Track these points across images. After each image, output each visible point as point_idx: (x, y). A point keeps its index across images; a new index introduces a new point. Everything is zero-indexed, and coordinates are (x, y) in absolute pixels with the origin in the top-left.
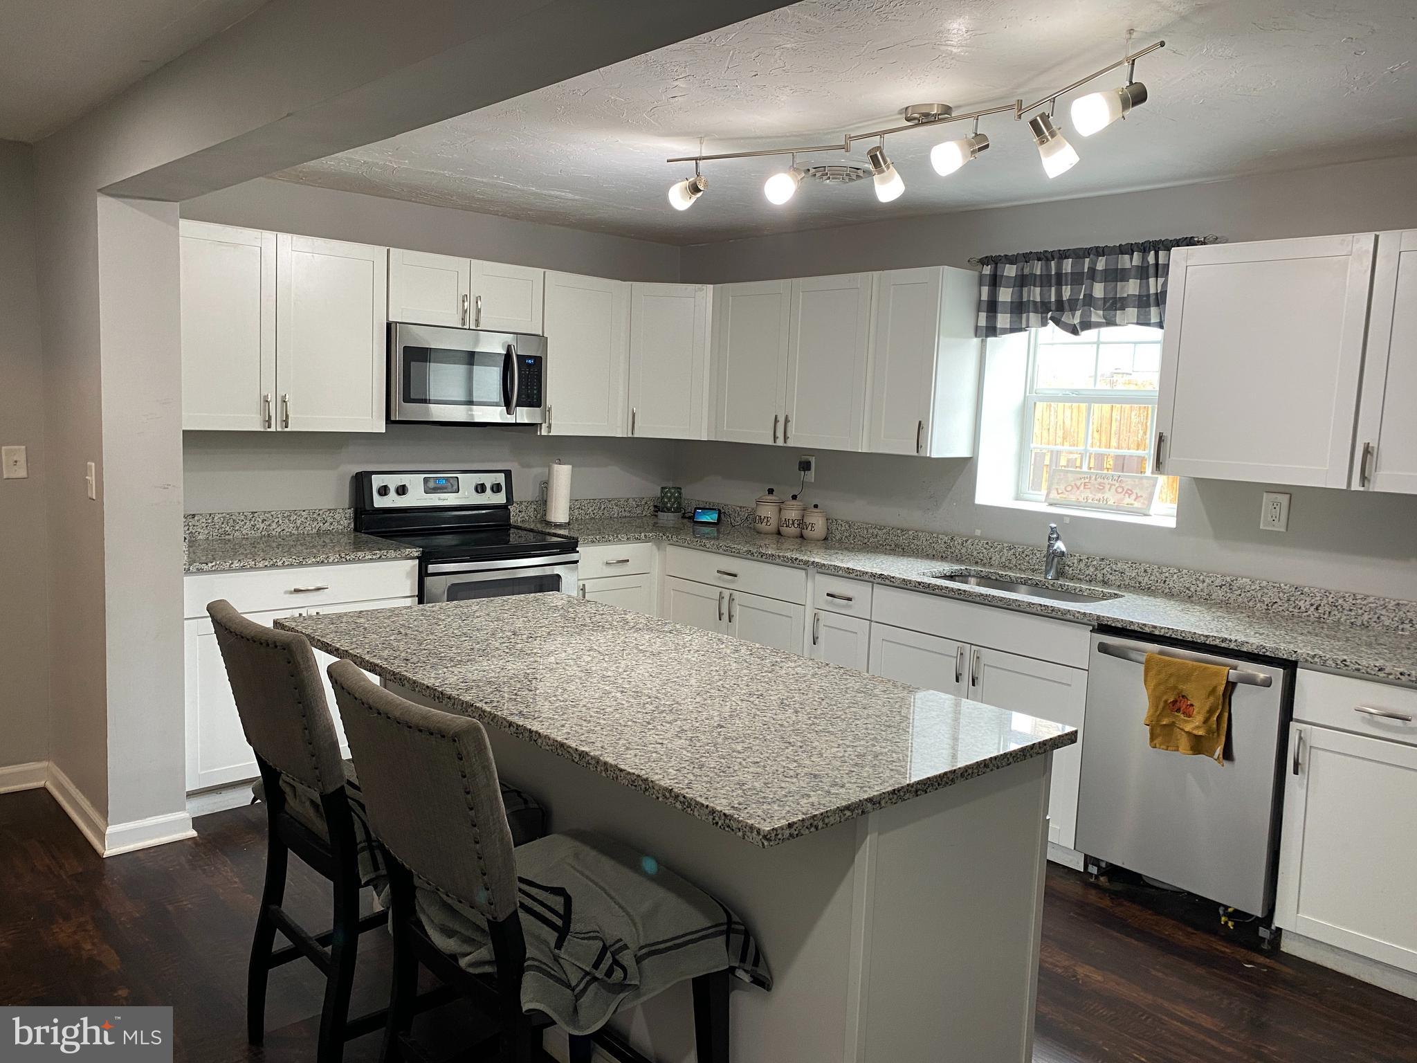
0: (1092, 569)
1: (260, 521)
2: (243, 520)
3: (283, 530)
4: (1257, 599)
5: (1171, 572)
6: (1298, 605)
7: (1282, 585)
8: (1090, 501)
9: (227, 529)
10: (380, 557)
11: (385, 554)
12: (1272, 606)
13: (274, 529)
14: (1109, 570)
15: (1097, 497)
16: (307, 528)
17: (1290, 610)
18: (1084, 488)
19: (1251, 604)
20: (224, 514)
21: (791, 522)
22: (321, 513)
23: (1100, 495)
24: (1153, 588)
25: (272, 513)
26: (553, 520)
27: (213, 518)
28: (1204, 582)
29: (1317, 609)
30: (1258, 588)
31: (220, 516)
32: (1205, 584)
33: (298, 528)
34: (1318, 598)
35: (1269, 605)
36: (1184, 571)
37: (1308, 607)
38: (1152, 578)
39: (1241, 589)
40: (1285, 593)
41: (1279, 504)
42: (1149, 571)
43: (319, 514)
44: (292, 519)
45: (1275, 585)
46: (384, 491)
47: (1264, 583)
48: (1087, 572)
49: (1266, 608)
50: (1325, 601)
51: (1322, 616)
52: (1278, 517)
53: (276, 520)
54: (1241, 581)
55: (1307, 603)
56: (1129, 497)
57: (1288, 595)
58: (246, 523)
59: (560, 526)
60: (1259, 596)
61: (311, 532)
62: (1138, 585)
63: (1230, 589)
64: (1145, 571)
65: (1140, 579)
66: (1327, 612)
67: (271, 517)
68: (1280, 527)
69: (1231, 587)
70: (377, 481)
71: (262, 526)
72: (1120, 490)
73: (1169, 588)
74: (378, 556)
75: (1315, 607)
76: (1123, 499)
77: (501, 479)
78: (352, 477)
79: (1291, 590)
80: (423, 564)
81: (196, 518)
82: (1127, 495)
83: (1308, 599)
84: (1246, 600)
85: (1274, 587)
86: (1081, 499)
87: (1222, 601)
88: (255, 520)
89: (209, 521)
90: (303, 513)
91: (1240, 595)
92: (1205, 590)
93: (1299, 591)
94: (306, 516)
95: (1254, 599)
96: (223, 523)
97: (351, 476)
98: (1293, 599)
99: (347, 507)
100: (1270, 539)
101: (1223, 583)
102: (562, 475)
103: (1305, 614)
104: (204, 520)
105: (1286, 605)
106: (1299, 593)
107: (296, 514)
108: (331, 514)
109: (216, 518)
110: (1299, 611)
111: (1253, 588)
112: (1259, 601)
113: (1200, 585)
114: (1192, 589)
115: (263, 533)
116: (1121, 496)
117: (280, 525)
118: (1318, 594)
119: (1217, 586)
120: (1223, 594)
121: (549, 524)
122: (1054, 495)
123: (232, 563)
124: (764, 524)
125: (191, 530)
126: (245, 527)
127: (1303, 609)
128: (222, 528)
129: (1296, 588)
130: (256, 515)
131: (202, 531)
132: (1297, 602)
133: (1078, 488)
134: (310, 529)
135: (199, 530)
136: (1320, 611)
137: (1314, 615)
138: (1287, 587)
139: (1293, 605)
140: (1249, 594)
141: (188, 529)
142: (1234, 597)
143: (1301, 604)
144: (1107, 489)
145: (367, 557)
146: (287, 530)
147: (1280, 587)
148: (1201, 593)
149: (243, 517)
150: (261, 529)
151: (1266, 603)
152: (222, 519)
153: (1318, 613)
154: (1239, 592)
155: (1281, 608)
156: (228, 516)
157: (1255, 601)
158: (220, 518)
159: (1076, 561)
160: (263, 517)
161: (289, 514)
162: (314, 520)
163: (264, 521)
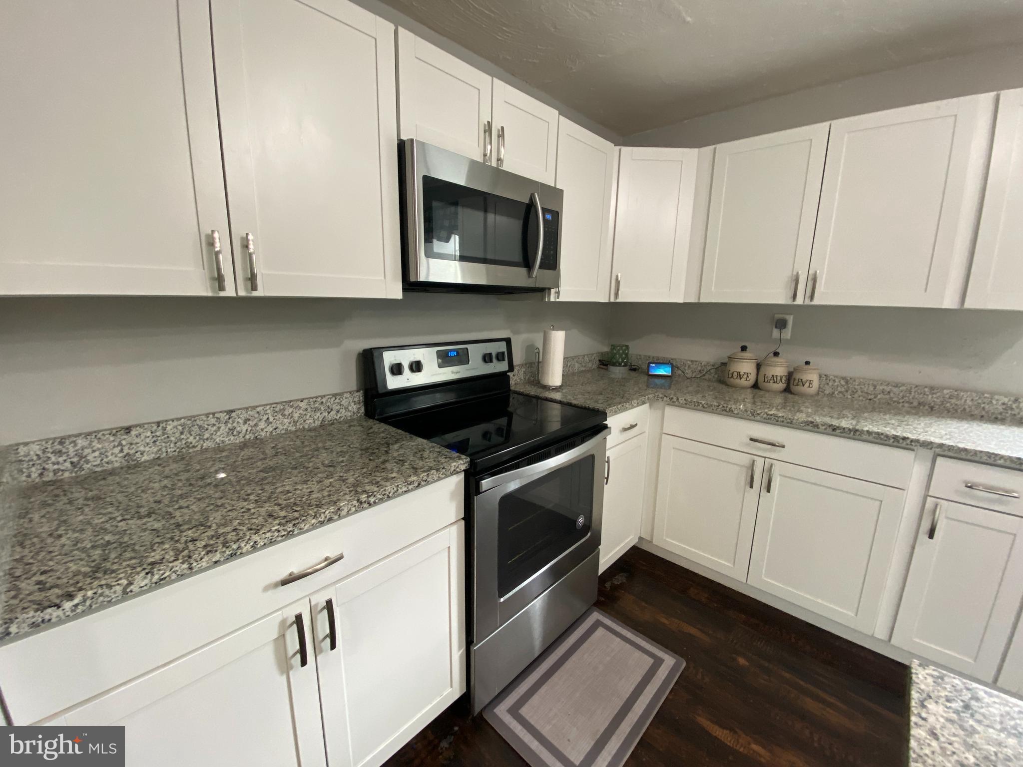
1: (241, 421)
2: (214, 425)
3: (275, 429)
9: (189, 441)
10: (419, 484)
11: (425, 478)
13: (262, 430)
16: (308, 422)
20: (182, 421)
21: (779, 378)
22: (324, 400)
25: (258, 409)
26: (551, 384)
27: (164, 429)
31: (176, 423)
33: (295, 423)
43: (322, 402)
44: (286, 413)
46: (397, 369)
53: (265, 417)
58: (219, 428)
59: (557, 389)
61: (313, 425)
67: (257, 416)
70: (389, 358)
71: (244, 428)
74: (416, 484)
77: (503, 347)
78: (359, 354)
80: (472, 480)
81: (133, 433)
88: (233, 422)
89: (158, 434)
90: (302, 404)
94: (306, 407)
96: (182, 433)
97: (357, 352)
99: (355, 388)
102: (558, 339)
104: (149, 434)
107: (291, 407)
108: (337, 401)
109: (169, 428)
115: (247, 437)
117: (271, 423)
121: (546, 388)
123: (130, 583)
124: (743, 379)
125: (126, 451)
126: (218, 433)
128: (181, 440)
130: (233, 414)
131: (147, 449)
134: (311, 421)
135: (142, 448)
141: (122, 451)
145: (400, 491)
146: (281, 427)
149: (213, 421)
150: (244, 431)
152: (180, 428)
156: (189, 422)
158: (176, 427)
160: (244, 415)
161: (282, 407)
162: (316, 410)
163: (246, 421)
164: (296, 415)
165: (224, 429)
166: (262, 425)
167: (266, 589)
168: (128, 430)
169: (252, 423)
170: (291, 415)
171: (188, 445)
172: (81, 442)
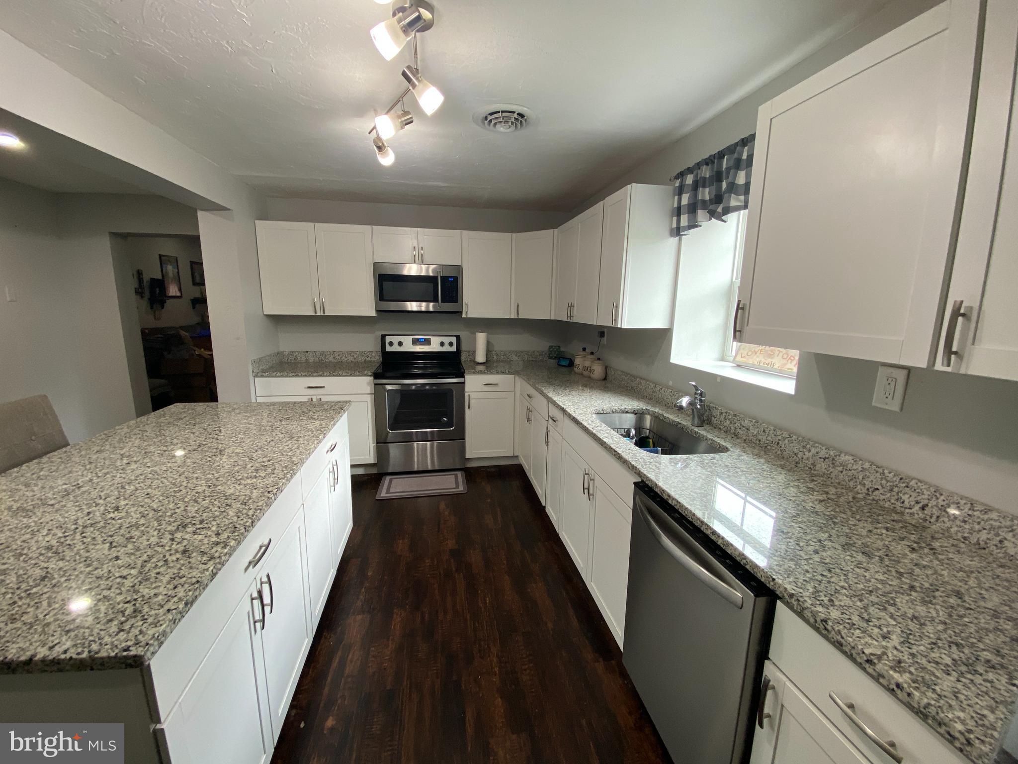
0: (728, 422)
3: (348, 360)
4: (858, 481)
5: (783, 435)
6: (901, 498)
7: (886, 471)
8: (761, 364)
9: (322, 358)
12: (873, 492)
13: (344, 359)
14: (739, 425)
15: (767, 362)
16: (359, 359)
17: (893, 501)
18: (760, 353)
19: (852, 484)
20: (321, 352)
23: (769, 359)
24: (769, 447)
25: (343, 352)
28: (810, 451)
29: (923, 508)
30: (860, 469)
32: (811, 454)
33: (355, 359)
34: (926, 497)
35: (870, 490)
36: (794, 437)
37: (913, 503)
38: (769, 438)
39: (843, 466)
40: (888, 481)
41: (894, 380)
42: (767, 431)
43: (365, 354)
45: (878, 470)
46: (391, 344)
47: (867, 465)
48: (725, 424)
49: (866, 492)
50: (933, 503)
51: (928, 518)
52: (892, 394)
53: (345, 355)
54: (843, 458)
55: (912, 499)
56: (791, 363)
57: (891, 484)
60: (861, 477)
62: (758, 442)
63: (833, 464)
64: (764, 431)
65: (760, 437)
66: (935, 517)
68: (895, 406)
69: (834, 461)
70: (388, 339)
72: (785, 356)
73: (781, 450)
75: (921, 505)
76: (786, 364)
77: (454, 340)
79: (895, 479)
82: (790, 361)
83: (914, 494)
84: (847, 479)
85: (877, 472)
86: (756, 363)
87: (824, 474)
90: (358, 353)
91: (842, 472)
92: (811, 459)
93: (903, 483)
95: (855, 480)
98: (896, 489)
99: (379, 350)
100: (880, 417)
101: (827, 456)
102: (481, 338)
103: (907, 511)
105: (889, 495)
106: (904, 485)
107: (354, 353)
108: (370, 353)
110: (902, 505)
111: (855, 467)
112: (860, 483)
113: (806, 453)
114: (799, 456)
115: (339, 360)
116: (785, 361)
117: (347, 357)
118: (925, 492)
119: (821, 458)
120: (826, 467)
122: (739, 358)
126: (330, 358)
127: (907, 504)
128: (320, 358)
129: (901, 479)
130: (335, 352)
132: (901, 495)
133: (756, 354)
134: (361, 359)
136: (926, 512)
137: (918, 514)
138: (891, 475)
139: (896, 497)
140: (850, 473)
142: (835, 472)
143: (905, 497)
144: (776, 355)
146: (350, 359)
147: (884, 474)
148: (807, 462)
149: (329, 353)
151: (867, 487)
153: (923, 513)
154: (840, 469)
155: (882, 497)
157: (856, 482)
159: (718, 414)
160: (338, 354)
161: (350, 353)
162: (363, 356)
163: (339, 355)
164: (355, 357)
165: (332, 357)
166: (344, 357)
167: (305, 388)
168: (307, 352)
169: (341, 356)
170: (353, 356)
171: (322, 360)
172: (297, 353)
